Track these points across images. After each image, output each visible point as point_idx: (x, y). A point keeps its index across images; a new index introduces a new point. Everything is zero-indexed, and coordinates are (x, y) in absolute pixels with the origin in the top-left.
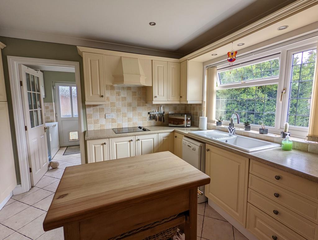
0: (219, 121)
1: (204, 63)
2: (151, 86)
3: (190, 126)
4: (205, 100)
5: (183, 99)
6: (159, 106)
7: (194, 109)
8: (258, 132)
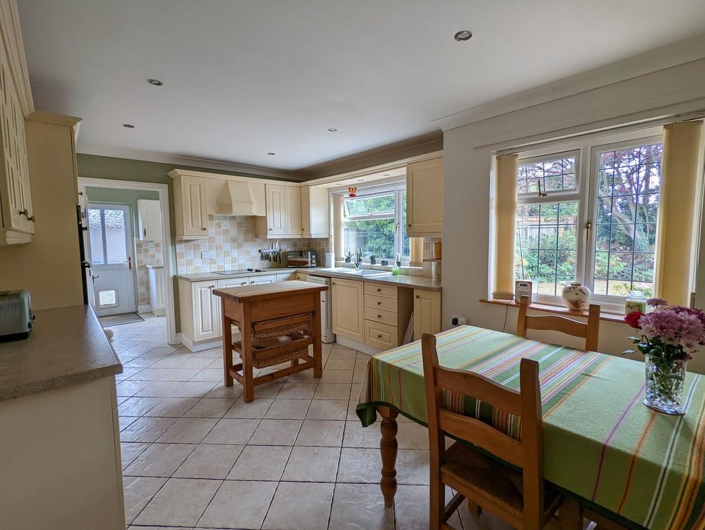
0: (349, 258)
1: (329, 190)
2: (265, 215)
3: (315, 265)
4: (332, 233)
5: (305, 232)
6: (273, 241)
7: (319, 246)
8: (380, 265)
